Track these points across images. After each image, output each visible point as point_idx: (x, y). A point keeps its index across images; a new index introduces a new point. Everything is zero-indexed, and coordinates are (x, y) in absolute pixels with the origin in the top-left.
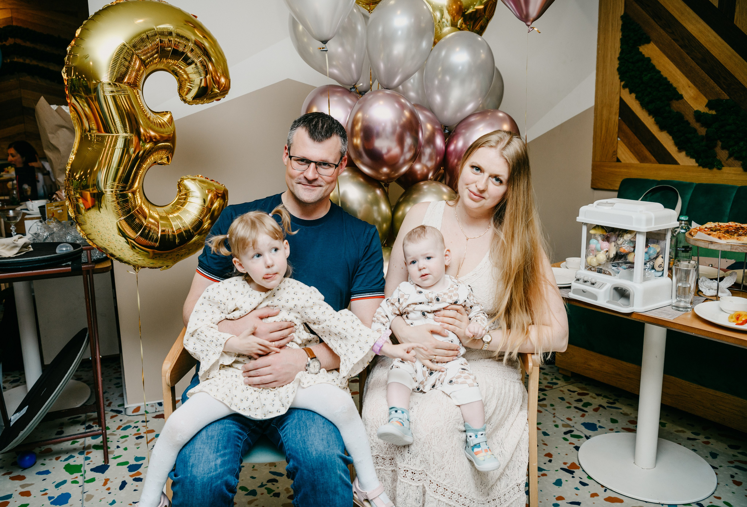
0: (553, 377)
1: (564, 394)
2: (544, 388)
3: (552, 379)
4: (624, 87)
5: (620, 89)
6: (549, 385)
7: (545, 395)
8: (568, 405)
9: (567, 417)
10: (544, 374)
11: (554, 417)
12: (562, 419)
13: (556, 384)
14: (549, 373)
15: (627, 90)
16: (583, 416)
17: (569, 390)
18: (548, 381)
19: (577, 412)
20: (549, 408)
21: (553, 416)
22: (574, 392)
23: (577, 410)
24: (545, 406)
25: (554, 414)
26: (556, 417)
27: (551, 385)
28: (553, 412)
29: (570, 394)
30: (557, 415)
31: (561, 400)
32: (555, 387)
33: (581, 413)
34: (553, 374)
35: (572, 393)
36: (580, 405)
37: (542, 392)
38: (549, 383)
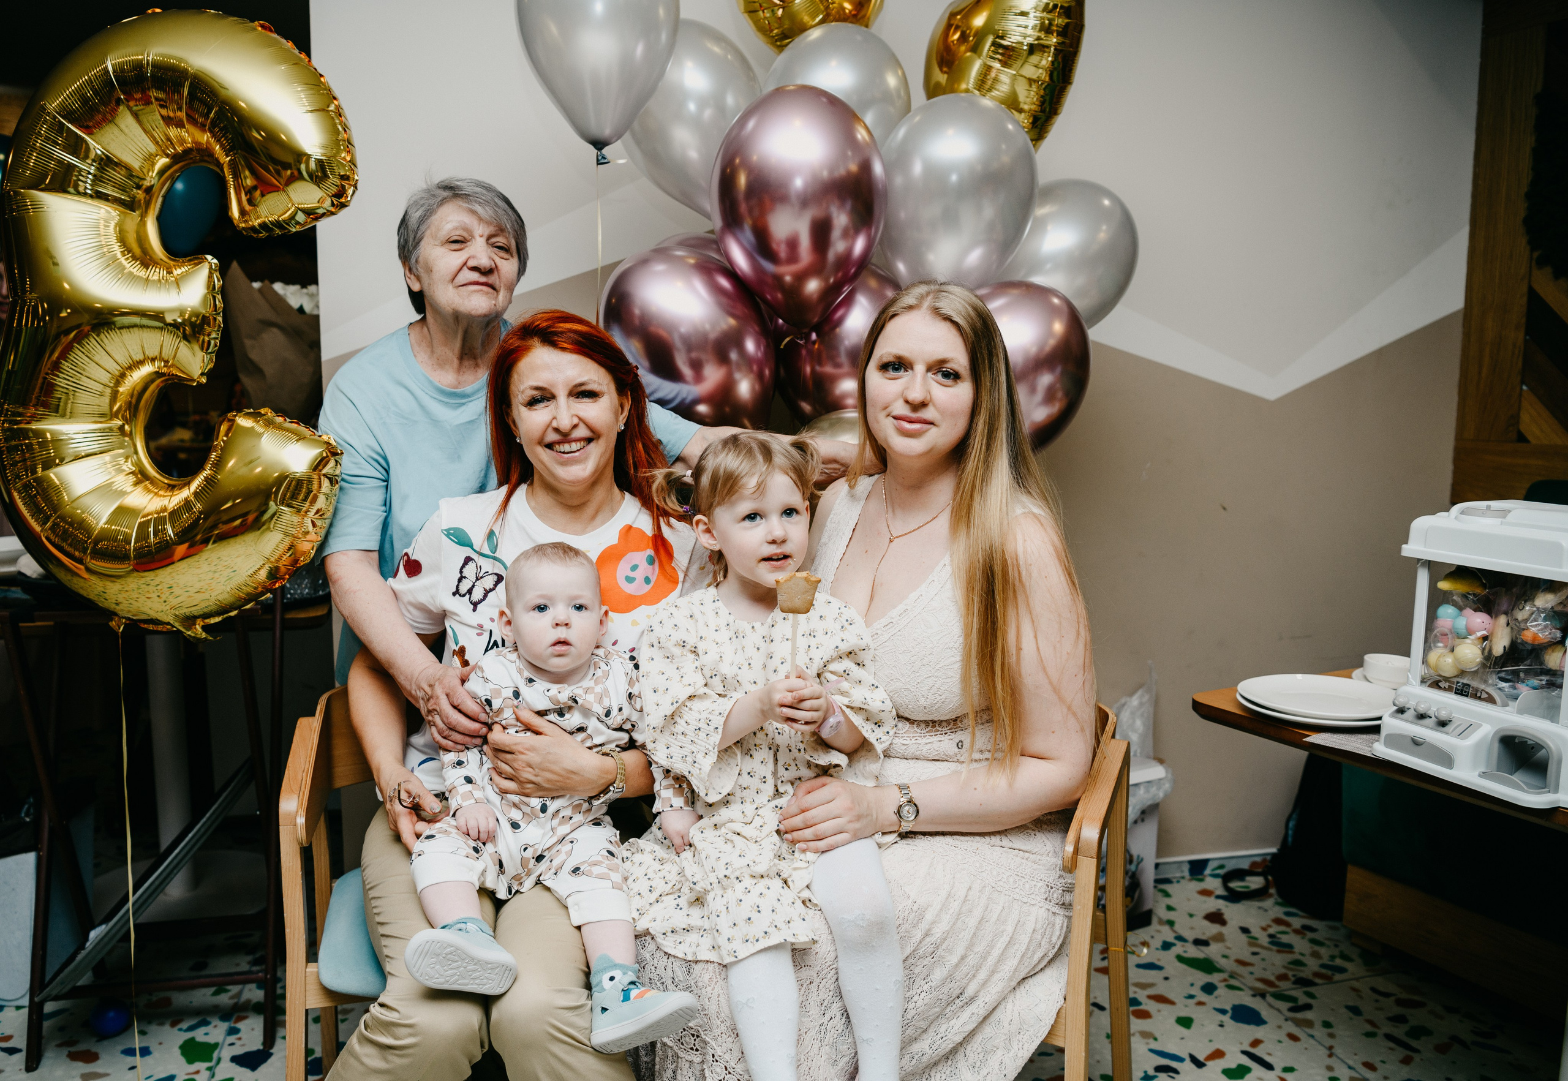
0: (1336, 952)
1: (1361, 997)
2: (1311, 977)
3: (1333, 958)
4: (1541, 263)
5: (1530, 267)
6: (1324, 971)
7: (1311, 995)
8: (1369, 1028)
9: (1365, 1060)
10: (1313, 941)
11: (1330, 1055)
12: (1351, 1063)
13: (1342, 970)
14: (1327, 942)
15: (1548, 270)
16: (1406, 1061)
17: (1373, 990)
18: (1321, 962)
19: (1391, 1049)
20: (1319, 1032)
21: (1328, 1052)
22: (1387, 995)
23: (1392, 1045)
24: (1309, 1024)
25: (1331, 1048)
26: (1334, 1058)
27: (1329, 973)
28: (1329, 1042)
29: (1377, 1001)
30: (1338, 1051)
31: (1351, 1015)
32: (1338, 977)
33: (1402, 1053)
34: (1336, 946)
35: (1381, 998)
36: (1399, 1031)
37: (1306, 989)
38: (1323, 966)
